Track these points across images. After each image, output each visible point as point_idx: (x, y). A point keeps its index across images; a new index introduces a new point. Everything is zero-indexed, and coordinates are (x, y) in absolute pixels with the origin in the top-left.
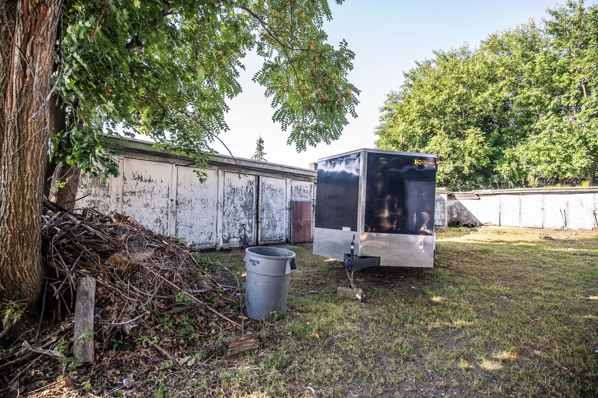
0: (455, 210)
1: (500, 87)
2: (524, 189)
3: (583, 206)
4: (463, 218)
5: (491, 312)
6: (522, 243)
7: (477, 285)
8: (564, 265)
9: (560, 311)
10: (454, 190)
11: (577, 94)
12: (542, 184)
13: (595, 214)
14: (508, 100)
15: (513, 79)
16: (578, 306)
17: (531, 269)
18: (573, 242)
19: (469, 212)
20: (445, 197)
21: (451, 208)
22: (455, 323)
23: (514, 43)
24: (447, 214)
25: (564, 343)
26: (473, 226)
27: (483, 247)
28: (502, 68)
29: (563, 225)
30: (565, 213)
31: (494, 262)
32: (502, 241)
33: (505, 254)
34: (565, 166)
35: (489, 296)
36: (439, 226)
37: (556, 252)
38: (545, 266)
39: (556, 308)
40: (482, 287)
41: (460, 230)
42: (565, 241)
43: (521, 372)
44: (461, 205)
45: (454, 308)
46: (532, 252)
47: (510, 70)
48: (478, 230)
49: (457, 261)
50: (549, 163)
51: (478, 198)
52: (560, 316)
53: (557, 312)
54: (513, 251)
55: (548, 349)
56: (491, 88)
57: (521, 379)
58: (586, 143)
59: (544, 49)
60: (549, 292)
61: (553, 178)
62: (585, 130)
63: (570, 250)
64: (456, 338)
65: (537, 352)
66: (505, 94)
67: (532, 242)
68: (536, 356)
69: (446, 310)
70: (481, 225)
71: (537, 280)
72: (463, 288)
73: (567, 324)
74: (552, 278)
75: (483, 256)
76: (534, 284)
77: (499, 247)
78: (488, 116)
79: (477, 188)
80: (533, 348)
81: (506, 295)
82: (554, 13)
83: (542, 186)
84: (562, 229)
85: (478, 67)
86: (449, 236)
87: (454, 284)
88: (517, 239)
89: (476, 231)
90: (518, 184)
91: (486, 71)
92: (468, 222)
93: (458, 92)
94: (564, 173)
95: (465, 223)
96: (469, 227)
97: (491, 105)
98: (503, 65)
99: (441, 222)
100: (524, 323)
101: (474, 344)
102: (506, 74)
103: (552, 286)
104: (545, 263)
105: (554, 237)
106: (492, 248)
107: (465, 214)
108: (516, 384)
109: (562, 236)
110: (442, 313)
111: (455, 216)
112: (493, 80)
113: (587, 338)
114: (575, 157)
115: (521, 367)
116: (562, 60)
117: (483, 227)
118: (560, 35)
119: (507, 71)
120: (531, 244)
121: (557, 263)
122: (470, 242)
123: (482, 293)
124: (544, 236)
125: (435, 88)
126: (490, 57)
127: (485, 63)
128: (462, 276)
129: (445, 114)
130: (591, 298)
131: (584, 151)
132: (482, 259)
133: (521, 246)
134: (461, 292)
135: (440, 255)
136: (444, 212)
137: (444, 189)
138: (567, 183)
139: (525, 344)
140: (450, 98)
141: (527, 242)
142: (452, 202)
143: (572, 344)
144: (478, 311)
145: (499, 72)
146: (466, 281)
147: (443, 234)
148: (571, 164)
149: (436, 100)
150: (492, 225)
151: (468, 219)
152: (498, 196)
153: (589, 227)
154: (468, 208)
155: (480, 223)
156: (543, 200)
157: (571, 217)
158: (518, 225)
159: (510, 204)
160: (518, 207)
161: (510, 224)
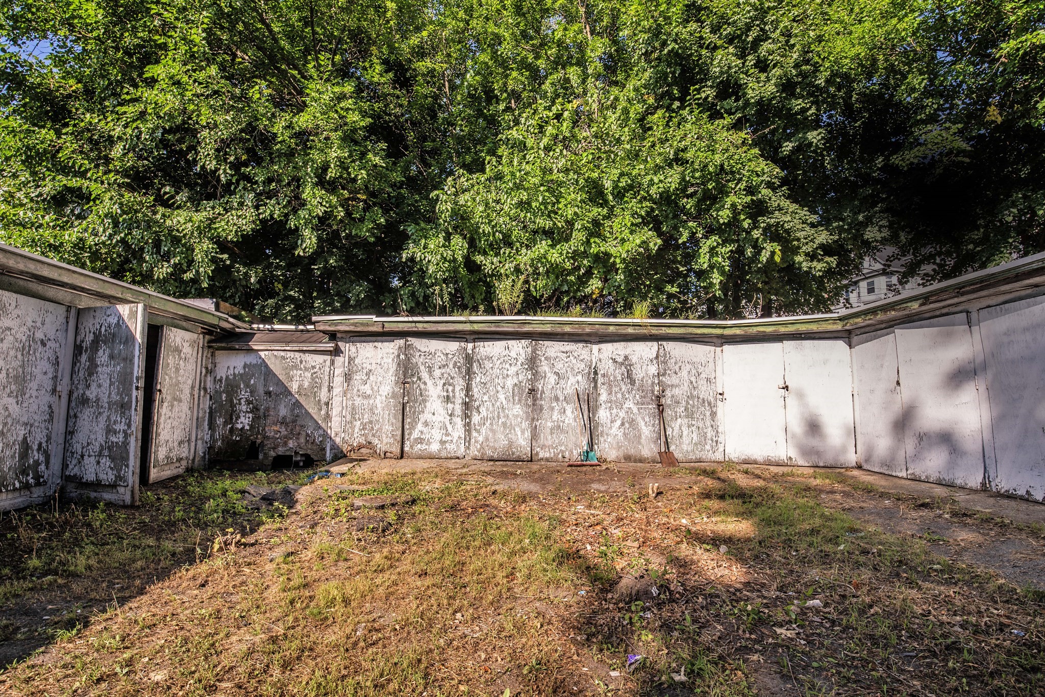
0: (244, 394)
2: (480, 320)
3: (633, 382)
4: (272, 430)
13: (661, 409)
19: (298, 404)
21: (229, 388)
26: (309, 463)
29: (584, 446)
30: (588, 403)
44: (268, 373)
51: (330, 346)
70: (339, 456)
83: (533, 310)
84: (585, 464)
92: (291, 444)
95: (281, 453)
96: (294, 468)
99: (106, 462)
107: (283, 411)
111: (244, 421)
117: (344, 465)
138: (598, 305)
142: (236, 363)
150: (375, 454)
151: (293, 434)
152: (401, 342)
153: (648, 449)
154: (294, 387)
155: (334, 447)
156: (532, 362)
157: (603, 414)
158: (462, 451)
159: (437, 373)
160: (460, 384)
161: (435, 447)
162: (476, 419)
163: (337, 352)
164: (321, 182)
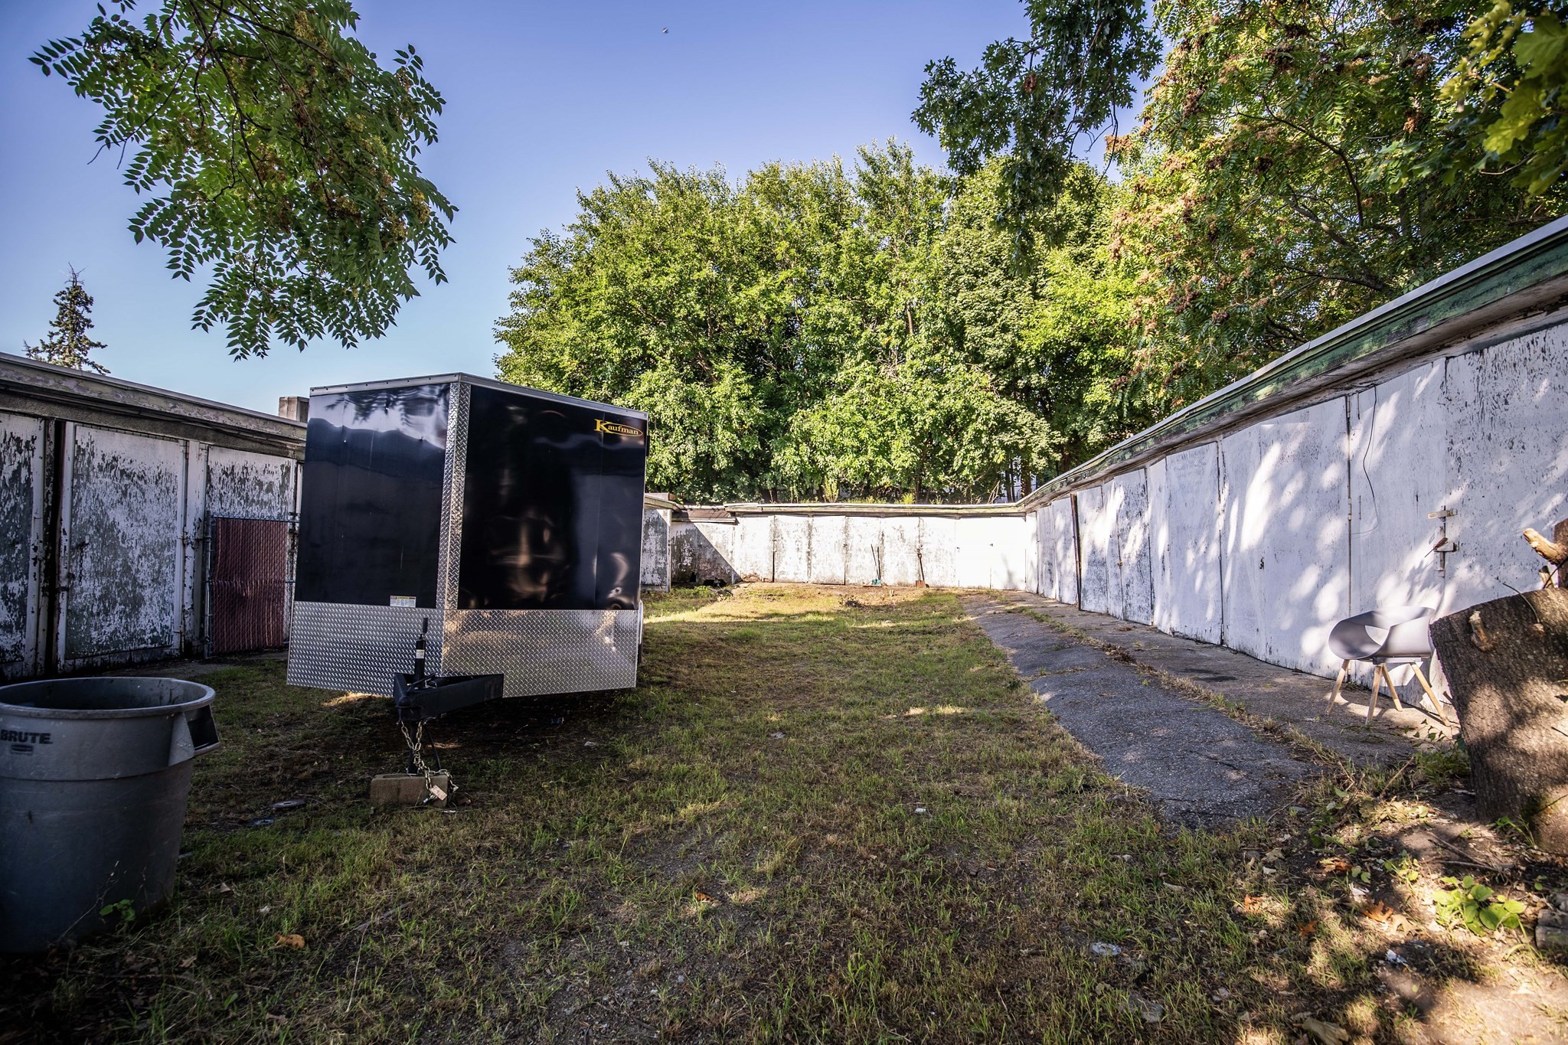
0: (687, 547)
1: (779, 281)
2: (816, 505)
3: (904, 541)
4: (703, 566)
5: (754, 771)
6: (810, 617)
7: (729, 715)
8: (877, 656)
9: (868, 747)
10: (686, 502)
11: (901, 327)
12: (844, 494)
13: (920, 556)
14: (793, 314)
15: (804, 270)
16: (893, 731)
17: (822, 668)
18: (888, 608)
19: (716, 552)
20: (666, 516)
21: (679, 542)
22: (682, 811)
23: (807, 196)
24: (669, 558)
25: (873, 807)
26: (723, 584)
27: (741, 630)
28: (785, 244)
29: (875, 576)
30: (878, 552)
31: (761, 660)
32: (776, 615)
33: (781, 643)
34: (881, 462)
35: (750, 738)
36: (653, 585)
37: (864, 631)
38: (847, 659)
39: (862, 740)
40: (738, 719)
41: (696, 594)
42: (877, 609)
43: (804, 888)
44: (700, 535)
45: (680, 778)
46: (827, 634)
47: (799, 251)
48: (734, 591)
49: (690, 666)
50: (858, 452)
51: (733, 520)
52: (868, 756)
53: (863, 749)
54: (796, 634)
55: (849, 826)
56: (764, 281)
57: (805, 903)
58: (909, 422)
59: (856, 226)
60: (852, 711)
61: (861, 484)
62: (911, 398)
63: (885, 624)
64: (683, 847)
65: (830, 838)
66: (787, 298)
67: (828, 614)
68: (829, 846)
69: (664, 786)
70: (739, 580)
71: (834, 691)
72: (699, 726)
73: (877, 770)
74: (857, 684)
75: (741, 650)
76: (829, 700)
77: (771, 627)
78: (758, 341)
79: (732, 498)
80: (826, 830)
81: (781, 730)
82: (870, 161)
83: (845, 499)
84: (875, 586)
85: (742, 227)
86: (674, 610)
87: (683, 721)
88: (802, 610)
89: (728, 593)
90: (808, 495)
91: (757, 239)
92: (713, 573)
93: (703, 274)
94: (878, 476)
95: (708, 577)
96: (714, 586)
97: (763, 317)
98: (787, 237)
99: (656, 576)
100: (811, 784)
101: (719, 852)
102: (792, 258)
103: (857, 699)
104: (846, 654)
105: (861, 601)
106: (758, 632)
107: (708, 556)
108: (798, 916)
109: (874, 599)
110: (654, 795)
111: (687, 561)
112: (769, 264)
113: (905, 789)
114: (896, 445)
115: (804, 875)
116: (880, 256)
117: (742, 585)
118: (880, 207)
119: (793, 251)
120: (825, 618)
121: (867, 652)
122: (716, 620)
123: (737, 734)
124: (845, 600)
125: (653, 252)
126: (765, 213)
127: (755, 222)
128: (698, 700)
129: (672, 320)
130: (913, 711)
131: (905, 437)
132: (738, 655)
133: (808, 623)
134: (694, 737)
135: (654, 656)
136: (663, 553)
137: (663, 496)
138: (882, 496)
139: (812, 827)
140: (684, 284)
141: (818, 613)
142: (682, 529)
143: (885, 806)
144: (727, 773)
145: (781, 248)
146: (706, 711)
147: (661, 604)
148: (889, 460)
149: (652, 282)
150: (759, 580)
151: (714, 569)
152: (771, 517)
153: (912, 579)
154: (713, 543)
155: (736, 576)
156: (846, 528)
157: (887, 560)
158: (806, 579)
159: (792, 535)
160: (805, 541)
161: (790, 577)
162: (814, 560)
163: (736, 523)
164: (728, 427)
